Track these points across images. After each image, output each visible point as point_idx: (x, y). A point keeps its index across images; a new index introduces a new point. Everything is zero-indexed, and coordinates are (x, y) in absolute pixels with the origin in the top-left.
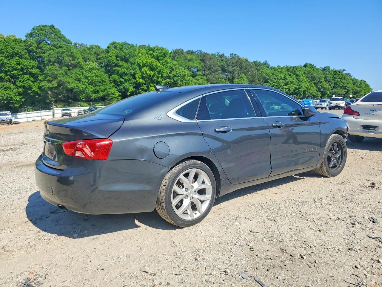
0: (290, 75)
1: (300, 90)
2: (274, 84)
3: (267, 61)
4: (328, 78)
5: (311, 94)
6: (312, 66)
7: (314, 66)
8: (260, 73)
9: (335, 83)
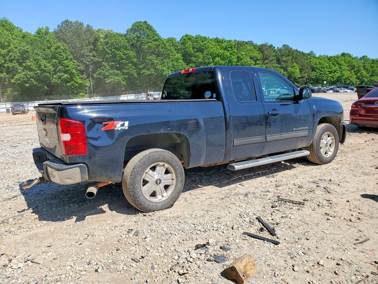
0: (334, 64)
1: (342, 78)
2: (321, 72)
3: (312, 52)
4: (366, 67)
5: (351, 81)
6: (349, 55)
7: (351, 55)
8: (308, 62)
9: (373, 72)
